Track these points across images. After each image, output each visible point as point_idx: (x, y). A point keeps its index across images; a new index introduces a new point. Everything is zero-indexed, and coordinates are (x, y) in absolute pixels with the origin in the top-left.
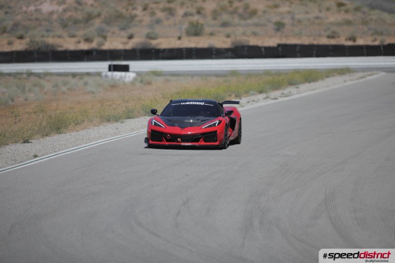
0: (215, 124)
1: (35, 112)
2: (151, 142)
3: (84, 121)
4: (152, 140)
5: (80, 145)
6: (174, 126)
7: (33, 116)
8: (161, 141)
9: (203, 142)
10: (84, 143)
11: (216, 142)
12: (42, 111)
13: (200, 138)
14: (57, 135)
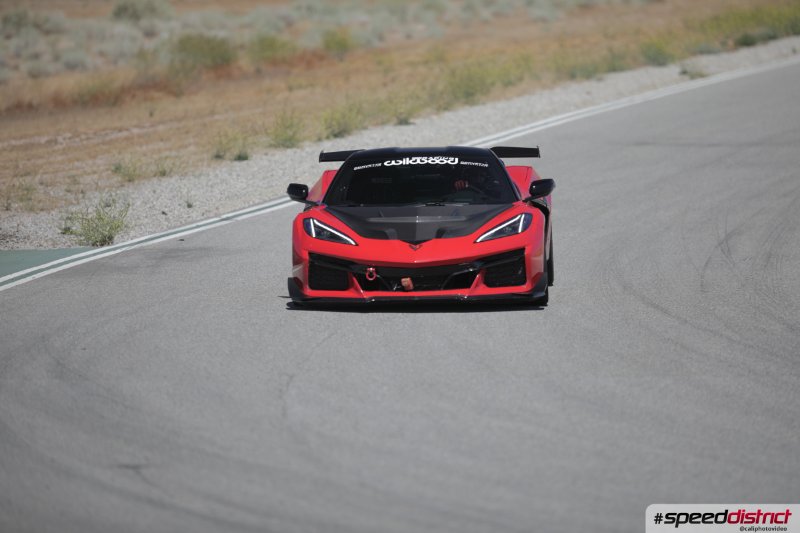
0: (514, 227)
1: (426, 63)
2: (309, 292)
3: (521, 79)
4: (312, 288)
5: (513, 126)
6: (384, 236)
7: (422, 69)
8: (345, 289)
9: (483, 286)
10: (520, 124)
11: (524, 283)
12: (441, 59)
13: (473, 275)
14: (467, 107)
